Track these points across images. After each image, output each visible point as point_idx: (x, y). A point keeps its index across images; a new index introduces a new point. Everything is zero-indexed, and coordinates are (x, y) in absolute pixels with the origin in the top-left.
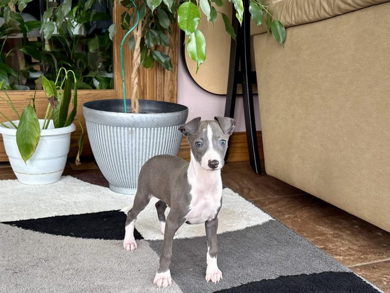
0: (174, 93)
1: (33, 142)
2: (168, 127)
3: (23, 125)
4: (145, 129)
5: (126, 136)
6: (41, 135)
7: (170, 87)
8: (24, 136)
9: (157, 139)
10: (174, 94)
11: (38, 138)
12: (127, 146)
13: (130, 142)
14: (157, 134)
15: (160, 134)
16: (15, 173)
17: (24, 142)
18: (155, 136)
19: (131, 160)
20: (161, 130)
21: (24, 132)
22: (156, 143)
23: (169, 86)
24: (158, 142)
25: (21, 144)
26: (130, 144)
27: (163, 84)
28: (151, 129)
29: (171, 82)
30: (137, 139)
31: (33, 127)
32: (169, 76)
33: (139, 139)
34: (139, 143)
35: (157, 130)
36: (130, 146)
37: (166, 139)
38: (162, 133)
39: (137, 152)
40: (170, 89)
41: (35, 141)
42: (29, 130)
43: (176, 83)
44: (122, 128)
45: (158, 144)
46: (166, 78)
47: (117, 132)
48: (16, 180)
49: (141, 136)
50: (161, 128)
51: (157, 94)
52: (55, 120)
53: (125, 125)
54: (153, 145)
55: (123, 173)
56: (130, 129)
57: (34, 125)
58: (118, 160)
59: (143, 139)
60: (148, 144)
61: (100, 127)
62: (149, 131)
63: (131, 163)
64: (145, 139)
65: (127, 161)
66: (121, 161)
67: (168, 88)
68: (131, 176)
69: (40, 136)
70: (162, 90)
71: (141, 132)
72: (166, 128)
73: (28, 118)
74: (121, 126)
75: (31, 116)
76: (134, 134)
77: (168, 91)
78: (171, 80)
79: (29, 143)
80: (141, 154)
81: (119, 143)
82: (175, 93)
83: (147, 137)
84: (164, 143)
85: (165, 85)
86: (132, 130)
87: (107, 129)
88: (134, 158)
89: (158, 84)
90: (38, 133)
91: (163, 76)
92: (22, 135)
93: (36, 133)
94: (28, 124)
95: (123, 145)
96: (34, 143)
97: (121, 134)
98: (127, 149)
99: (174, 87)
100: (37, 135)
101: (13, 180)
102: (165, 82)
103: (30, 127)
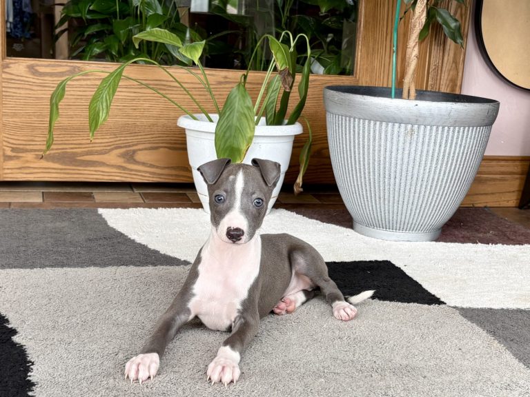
0: (455, 81)
1: (241, 144)
2: (471, 128)
3: (229, 115)
4: (434, 128)
5: (401, 139)
6: (256, 134)
7: (451, 73)
8: (228, 134)
9: (451, 147)
10: (456, 85)
11: (251, 139)
12: (400, 156)
13: (407, 149)
14: (453, 137)
15: (458, 138)
16: (199, 195)
17: (228, 144)
18: (449, 141)
19: (403, 181)
20: (459, 132)
21: (229, 128)
22: (449, 154)
23: (450, 71)
24: (452, 152)
25: (222, 147)
26: (407, 152)
27: (439, 68)
28: (443, 128)
29: (454, 65)
30: (420, 144)
31: (244, 120)
32: (452, 55)
33: (423, 145)
34: (422, 152)
35: (454, 131)
36: (406, 156)
37: (465, 147)
38: (460, 137)
39: (417, 167)
40: (450, 77)
41: (245, 145)
42: (238, 125)
43: (461, 66)
44: (397, 125)
45: (452, 155)
46: (446, 59)
47: (386, 131)
48: (200, 209)
49: (427, 141)
50: (460, 129)
51: (430, 83)
53: (402, 119)
54: (444, 156)
55: (386, 202)
56: (409, 126)
57: (246, 117)
58: (382, 179)
59: (429, 146)
60: (436, 154)
61: (356, 123)
62: (440, 132)
63: (403, 185)
64: (432, 144)
65: (397, 181)
66: (386, 180)
67: (449, 75)
68: (400, 208)
69: (254, 136)
70: (439, 77)
71: (428, 132)
72: (467, 128)
73: (237, 105)
74: (394, 121)
75: (242, 101)
76: (415, 136)
77: (447, 80)
78: (455, 62)
79: (235, 146)
80: (422, 171)
81: (388, 150)
82: (459, 84)
83: (435, 143)
84: (461, 154)
85: (444, 69)
86: (412, 130)
87: (369, 126)
88: (409, 178)
89: (432, 67)
90: (251, 131)
91: (441, 54)
92: (225, 133)
93: (248, 130)
94: (236, 114)
95: (394, 154)
96: (244, 147)
97: (392, 135)
98: (399, 162)
99: (458, 73)
100: (249, 135)
101: (196, 209)
102: (445, 65)
103: (239, 120)
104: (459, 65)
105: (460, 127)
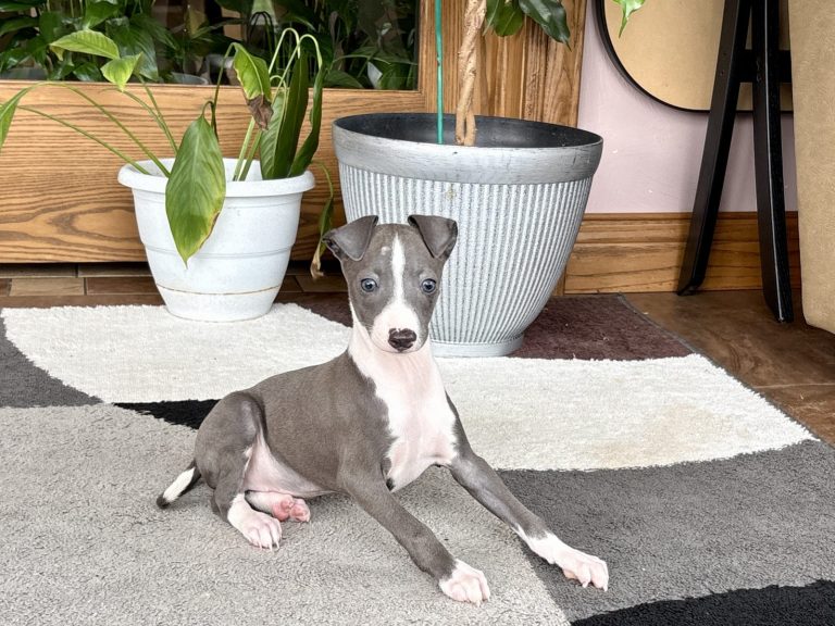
0: (569, 103)
1: (207, 211)
2: (547, 186)
3: (185, 166)
4: (486, 187)
5: (436, 205)
6: (228, 194)
7: (561, 86)
8: (184, 196)
9: (515, 215)
10: (570, 106)
11: (220, 202)
14: (517, 201)
15: (525, 202)
16: (159, 288)
17: (185, 210)
20: (526, 192)
21: (186, 186)
22: (513, 226)
23: (557, 83)
24: (518, 223)
25: (177, 214)
27: (541, 79)
28: (500, 186)
29: (564, 74)
30: (466, 212)
31: (209, 174)
32: (560, 58)
33: (470, 214)
34: (469, 223)
35: (518, 192)
37: (539, 214)
38: (530, 200)
39: (463, 247)
40: (559, 92)
41: (212, 210)
42: (199, 180)
43: (576, 76)
44: (429, 183)
45: (518, 227)
46: (550, 64)
47: (414, 193)
48: (161, 307)
49: (476, 207)
50: (527, 188)
51: (527, 103)
52: (266, 161)
53: (435, 174)
54: (505, 229)
56: (447, 185)
57: (212, 169)
60: (492, 228)
61: (372, 178)
62: (495, 193)
64: (484, 212)
67: (556, 89)
69: (224, 198)
70: (541, 93)
71: (476, 194)
72: (539, 186)
73: (196, 149)
74: (425, 178)
75: (204, 144)
76: (457, 200)
77: (554, 98)
78: (566, 68)
79: (196, 212)
80: (472, 253)
82: (574, 103)
83: (489, 210)
84: (533, 226)
85: (548, 81)
86: (451, 190)
87: (389, 184)
88: (454, 262)
89: (530, 78)
90: (220, 190)
91: (543, 57)
92: (181, 193)
93: (216, 189)
94: (196, 164)
96: (209, 215)
97: (424, 198)
99: (571, 86)
100: (217, 195)
101: (155, 307)
102: (549, 74)
103: (200, 173)
104: (573, 72)
105: (527, 185)
